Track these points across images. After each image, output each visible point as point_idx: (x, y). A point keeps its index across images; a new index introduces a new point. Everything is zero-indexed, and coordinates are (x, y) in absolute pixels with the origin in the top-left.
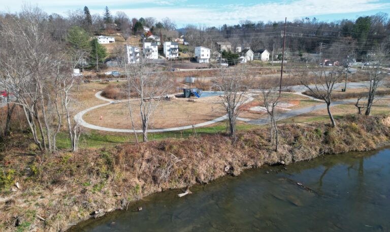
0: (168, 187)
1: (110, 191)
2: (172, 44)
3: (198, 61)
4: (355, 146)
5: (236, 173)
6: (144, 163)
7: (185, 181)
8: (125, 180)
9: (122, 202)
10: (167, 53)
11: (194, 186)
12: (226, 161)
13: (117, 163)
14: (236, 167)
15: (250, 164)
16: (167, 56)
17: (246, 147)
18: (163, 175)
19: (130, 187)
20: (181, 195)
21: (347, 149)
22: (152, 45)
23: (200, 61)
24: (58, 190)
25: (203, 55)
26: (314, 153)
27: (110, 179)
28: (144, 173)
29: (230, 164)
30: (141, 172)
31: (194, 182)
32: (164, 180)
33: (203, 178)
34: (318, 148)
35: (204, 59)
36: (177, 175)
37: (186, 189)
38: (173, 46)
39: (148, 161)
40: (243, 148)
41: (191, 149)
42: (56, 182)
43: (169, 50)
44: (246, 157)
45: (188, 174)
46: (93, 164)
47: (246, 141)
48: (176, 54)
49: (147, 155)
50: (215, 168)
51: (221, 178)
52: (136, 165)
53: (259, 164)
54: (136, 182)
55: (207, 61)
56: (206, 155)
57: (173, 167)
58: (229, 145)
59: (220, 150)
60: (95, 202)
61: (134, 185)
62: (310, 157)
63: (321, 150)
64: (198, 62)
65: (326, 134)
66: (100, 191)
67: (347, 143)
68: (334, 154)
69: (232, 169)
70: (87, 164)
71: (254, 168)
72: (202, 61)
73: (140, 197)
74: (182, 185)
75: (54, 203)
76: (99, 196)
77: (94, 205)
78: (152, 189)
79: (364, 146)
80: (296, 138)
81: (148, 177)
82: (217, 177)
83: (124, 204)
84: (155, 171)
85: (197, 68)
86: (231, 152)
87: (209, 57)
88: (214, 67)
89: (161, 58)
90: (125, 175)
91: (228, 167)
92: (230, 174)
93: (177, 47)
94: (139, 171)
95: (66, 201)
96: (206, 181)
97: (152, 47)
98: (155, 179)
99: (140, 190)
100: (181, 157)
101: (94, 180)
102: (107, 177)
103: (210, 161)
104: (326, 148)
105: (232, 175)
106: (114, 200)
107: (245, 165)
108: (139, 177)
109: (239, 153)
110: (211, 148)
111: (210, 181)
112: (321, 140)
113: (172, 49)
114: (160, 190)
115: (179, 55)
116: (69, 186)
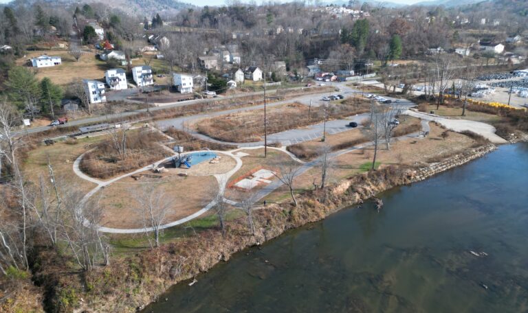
0: (181, 279)
1: (145, 292)
2: (143, 69)
3: (179, 90)
4: (310, 219)
5: (226, 259)
6: (162, 266)
7: (192, 273)
8: (152, 282)
9: (153, 297)
10: (138, 81)
11: (198, 275)
12: (219, 251)
13: (144, 271)
14: (226, 253)
15: (236, 250)
16: (139, 85)
17: (233, 236)
18: (177, 272)
19: (156, 286)
20: (191, 284)
21: (304, 223)
22: (118, 72)
23: (182, 91)
24: (111, 298)
25: (184, 84)
26: (281, 231)
27: (142, 283)
28: (163, 273)
29: (222, 253)
30: (161, 273)
31: (198, 272)
32: (178, 275)
33: (203, 268)
34: (284, 226)
35: (186, 89)
36: (186, 270)
37: (193, 278)
38: (145, 72)
39: (164, 264)
40: (230, 237)
41: (194, 248)
42: (107, 293)
43: (141, 77)
44: (232, 245)
45: (194, 268)
46: (127, 274)
47: (233, 231)
48: (150, 80)
49: (163, 259)
50: (211, 259)
51: (216, 264)
52: (157, 269)
53: (242, 248)
54: (160, 281)
55: (191, 91)
56: (205, 250)
57: (182, 265)
58: (221, 237)
59: (214, 243)
60: (138, 301)
61: (159, 284)
62: (278, 235)
63: (286, 227)
64: (180, 92)
65: (290, 212)
66: (138, 293)
67: (304, 217)
68: (294, 228)
69: (223, 256)
70: (123, 275)
71: (239, 251)
72: (185, 91)
73: (164, 290)
74: (190, 276)
75: (113, 307)
76: (139, 297)
77: (137, 303)
78: (170, 283)
79: (316, 217)
80: (269, 221)
81: (166, 275)
82: (213, 264)
83: (155, 298)
84: (170, 271)
85: (179, 101)
86: (222, 243)
87: (192, 85)
88: (199, 97)
89: (131, 87)
90: (151, 278)
91: (221, 256)
92: (222, 260)
93: (150, 71)
94: (159, 273)
95: (119, 304)
96: (206, 270)
97: (119, 75)
98: (171, 277)
99: (163, 286)
100: (187, 256)
101: (132, 286)
102: (140, 282)
103: (208, 255)
104: (289, 225)
105: (224, 261)
106: (149, 297)
107: (233, 250)
108: (160, 277)
109: (228, 243)
110: (207, 244)
111: (209, 269)
112: (287, 218)
113: (144, 75)
114: (176, 283)
115: (154, 81)
116: (117, 294)
